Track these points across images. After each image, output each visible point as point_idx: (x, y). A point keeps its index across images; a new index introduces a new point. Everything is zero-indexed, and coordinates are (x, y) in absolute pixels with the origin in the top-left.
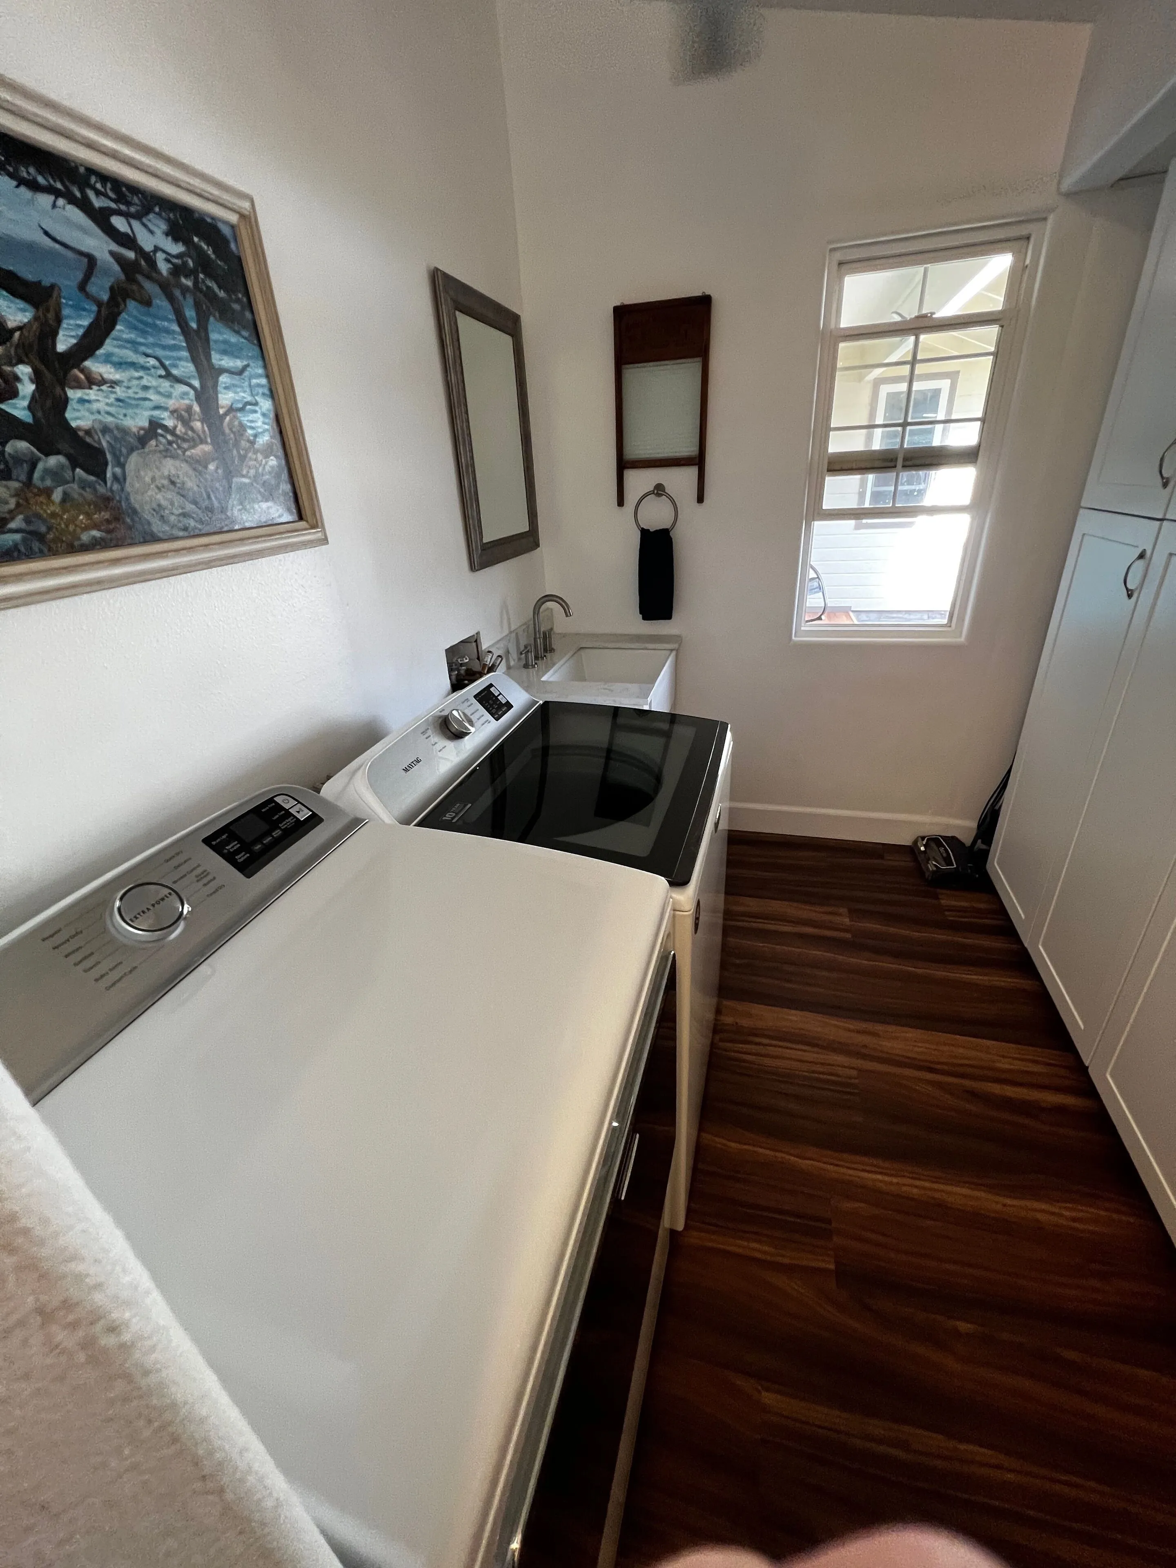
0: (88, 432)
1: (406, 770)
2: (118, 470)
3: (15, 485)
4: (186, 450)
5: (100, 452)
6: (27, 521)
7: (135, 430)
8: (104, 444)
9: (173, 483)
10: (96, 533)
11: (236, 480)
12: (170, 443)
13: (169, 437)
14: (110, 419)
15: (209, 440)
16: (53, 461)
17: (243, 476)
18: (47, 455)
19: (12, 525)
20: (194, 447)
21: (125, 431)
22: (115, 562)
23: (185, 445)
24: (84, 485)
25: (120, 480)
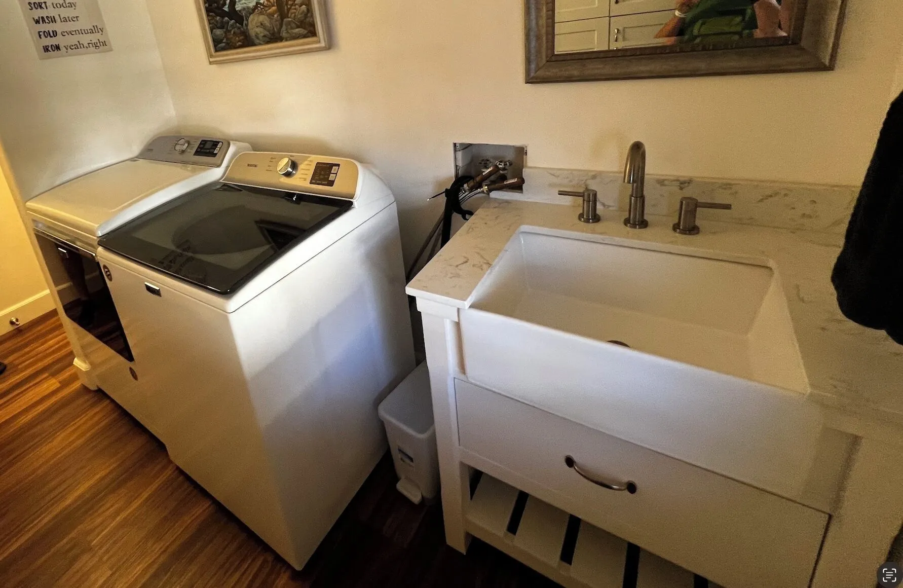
0: (240, 11)
1: (249, 165)
2: (246, 22)
3: (225, 30)
4: (267, 11)
5: (242, 17)
6: (226, 40)
7: (251, 7)
8: (244, 14)
9: (262, 24)
10: (240, 43)
11: (285, 20)
12: (262, 9)
13: (262, 7)
14: (245, 5)
15: (275, 5)
16: (233, 21)
17: (289, 18)
18: (231, 20)
19: (224, 41)
20: (270, 9)
21: (248, 8)
22: (237, 54)
23: (267, 9)
24: (239, 28)
25: (247, 25)
